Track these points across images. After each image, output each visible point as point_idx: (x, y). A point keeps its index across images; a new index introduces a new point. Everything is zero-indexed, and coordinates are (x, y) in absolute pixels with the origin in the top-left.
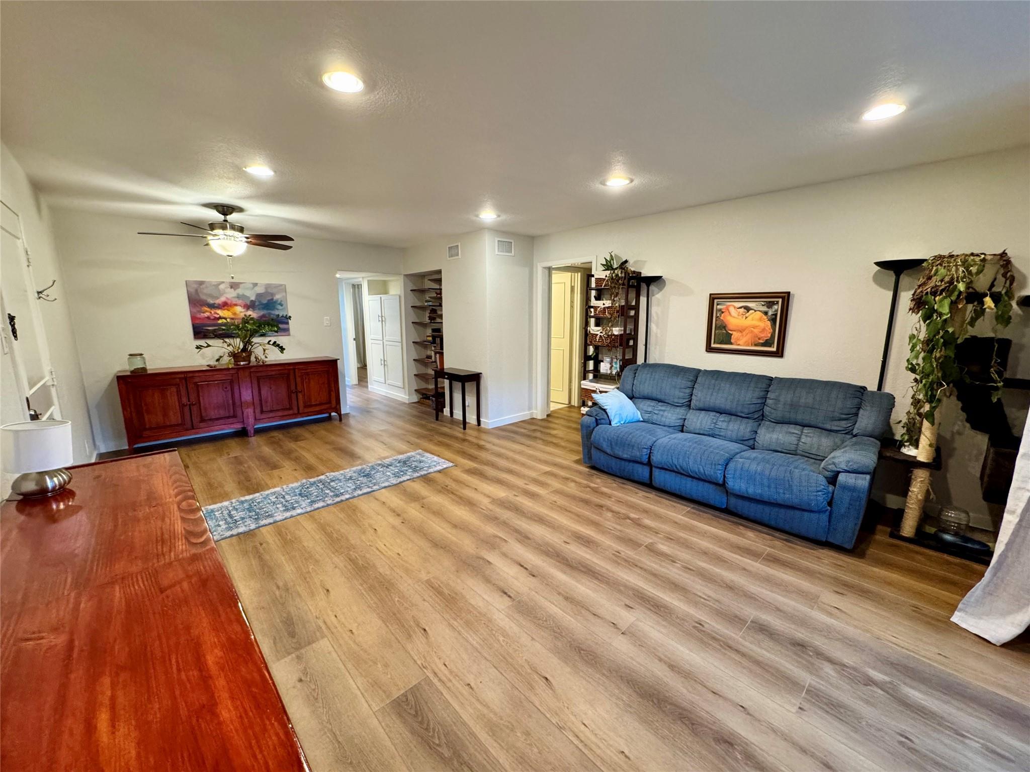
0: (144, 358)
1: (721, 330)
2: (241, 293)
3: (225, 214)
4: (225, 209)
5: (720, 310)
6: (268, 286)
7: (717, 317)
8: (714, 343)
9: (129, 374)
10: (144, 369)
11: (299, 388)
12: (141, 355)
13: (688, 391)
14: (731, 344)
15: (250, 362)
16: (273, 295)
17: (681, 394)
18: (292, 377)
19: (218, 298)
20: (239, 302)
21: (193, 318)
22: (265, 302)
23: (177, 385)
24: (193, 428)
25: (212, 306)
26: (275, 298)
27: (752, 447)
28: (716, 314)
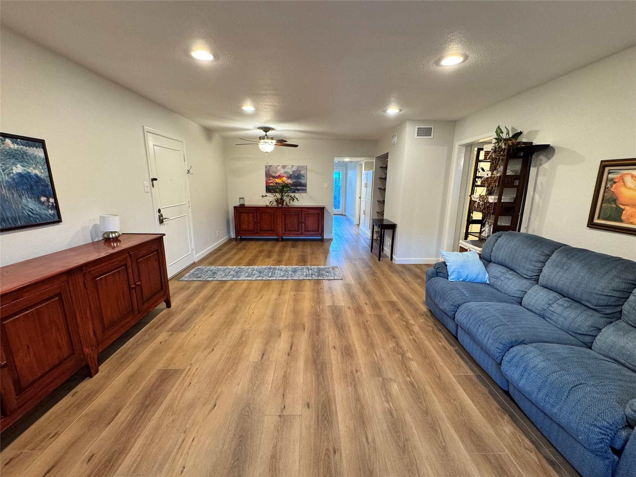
0: (244, 200)
1: (610, 203)
2: (286, 171)
3: (266, 132)
4: (266, 129)
5: (612, 180)
6: (298, 167)
7: (606, 188)
8: (599, 218)
9: (239, 206)
10: (244, 205)
11: (303, 221)
12: (243, 198)
13: (539, 265)
14: (621, 221)
15: (283, 205)
16: (300, 171)
17: (531, 267)
18: (300, 214)
19: (276, 173)
20: (285, 175)
21: (267, 183)
22: (296, 175)
23: (253, 213)
24: (257, 233)
25: (274, 177)
26: (301, 173)
27: (589, 345)
28: (606, 184)
